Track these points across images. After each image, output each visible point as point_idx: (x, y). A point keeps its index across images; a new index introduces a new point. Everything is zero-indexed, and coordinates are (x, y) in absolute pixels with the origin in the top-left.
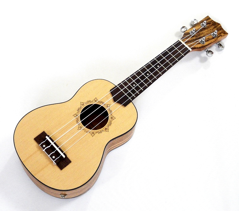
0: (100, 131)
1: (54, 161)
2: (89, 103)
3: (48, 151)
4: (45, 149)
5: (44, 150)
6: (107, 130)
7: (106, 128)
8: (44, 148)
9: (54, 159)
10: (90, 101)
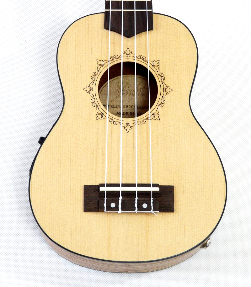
0: (160, 102)
1: (152, 211)
2: (96, 77)
3: (128, 206)
4: (120, 209)
5: (120, 211)
6: (168, 90)
7: (162, 88)
8: (116, 209)
9: (149, 208)
10: (95, 74)
